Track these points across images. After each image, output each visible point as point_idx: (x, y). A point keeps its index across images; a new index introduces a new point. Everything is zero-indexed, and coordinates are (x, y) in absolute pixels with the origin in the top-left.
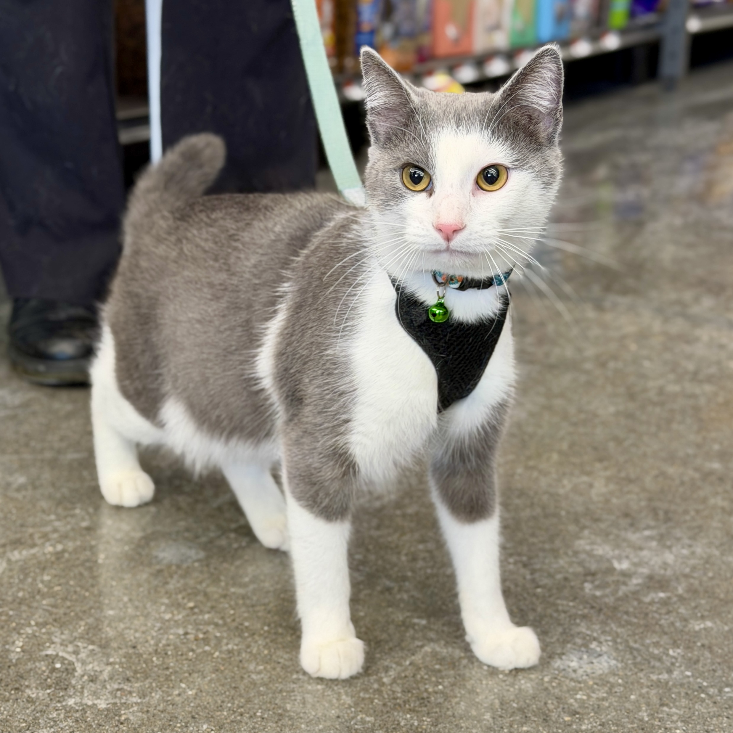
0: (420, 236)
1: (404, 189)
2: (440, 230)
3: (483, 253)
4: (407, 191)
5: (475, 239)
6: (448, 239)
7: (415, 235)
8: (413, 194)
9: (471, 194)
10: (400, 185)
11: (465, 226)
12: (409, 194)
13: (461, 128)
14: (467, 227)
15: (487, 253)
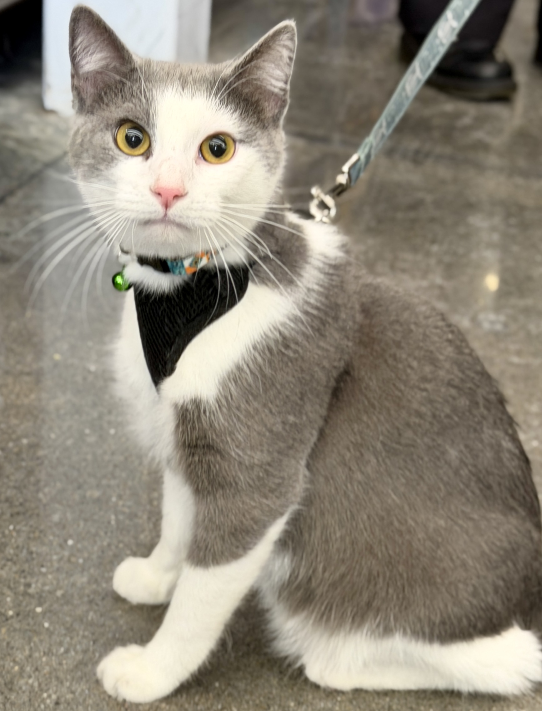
0: (132, 203)
1: (116, 151)
2: (159, 194)
3: (202, 228)
4: (120, 153)
5: (195, 210)
6: (167, 206)
7: (127, 201)
8: (127, 156)
9: (194, 162)
10: (112, 145)
11: (186, 194)
12: (122, 157)
13: (186, 90)
14: (189, 195)
15: (206, 229)
